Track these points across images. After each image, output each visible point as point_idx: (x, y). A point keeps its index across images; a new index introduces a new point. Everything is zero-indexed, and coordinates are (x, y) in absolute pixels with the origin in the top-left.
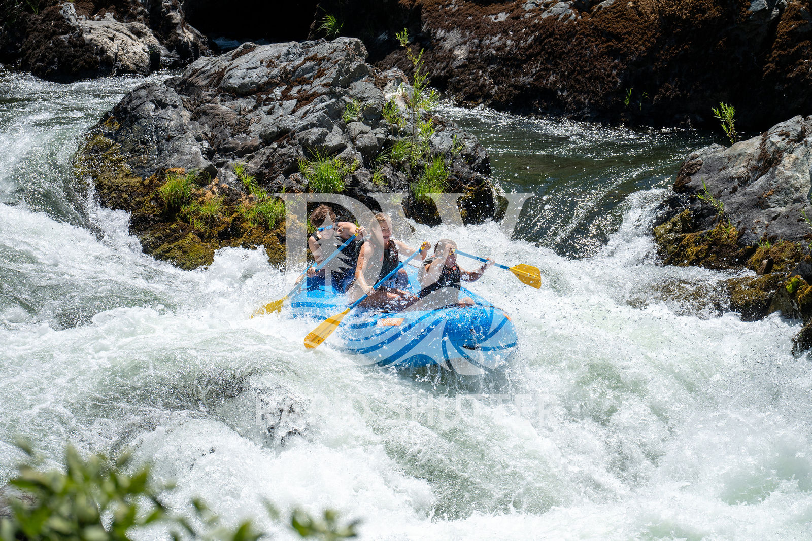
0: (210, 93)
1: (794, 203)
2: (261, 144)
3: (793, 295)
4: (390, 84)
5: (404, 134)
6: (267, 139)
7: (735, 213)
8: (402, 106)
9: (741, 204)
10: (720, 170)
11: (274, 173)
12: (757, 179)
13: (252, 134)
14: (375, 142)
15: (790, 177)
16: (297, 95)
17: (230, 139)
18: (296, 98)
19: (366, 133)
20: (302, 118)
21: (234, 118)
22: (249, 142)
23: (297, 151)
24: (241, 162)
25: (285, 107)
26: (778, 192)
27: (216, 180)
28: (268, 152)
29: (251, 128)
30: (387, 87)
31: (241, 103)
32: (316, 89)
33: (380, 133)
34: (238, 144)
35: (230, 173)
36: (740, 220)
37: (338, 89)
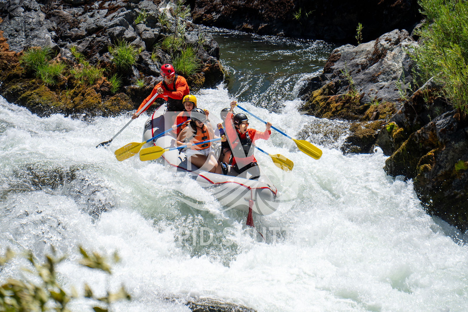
0: (56, 3)
1: (392, 80)
2: (86, 35)
3: (390, 133)
4: (162, 3)
5: (170, 32)
6: (90, 32)
7: (359, 85)
8: (169, 15)
9: (362, 80)
10: (351, 60)
11: (94, 52)
12: (372, 65)
13: (81, 29)
14: (153, 36)
15: (391, 65)
16: (108, 7)
17: (68, 31)
18: (107, 9)
19: (148, 31)
20: (111, 21)
21: (70, 18)
22: (79, 33)
23: (107, 39)
24: (74, 45)
25: (101, 13)
26: (384, 74)
27: (59, 55)
28: (90, 39)
29: (80, 25)
30: (161, 4)
31: (75, 10)
32: (119, 3)
33: (156, 31)
34: (73, 34)
35: (68, 51)
36: (362, 89)
37: (132, 4)
